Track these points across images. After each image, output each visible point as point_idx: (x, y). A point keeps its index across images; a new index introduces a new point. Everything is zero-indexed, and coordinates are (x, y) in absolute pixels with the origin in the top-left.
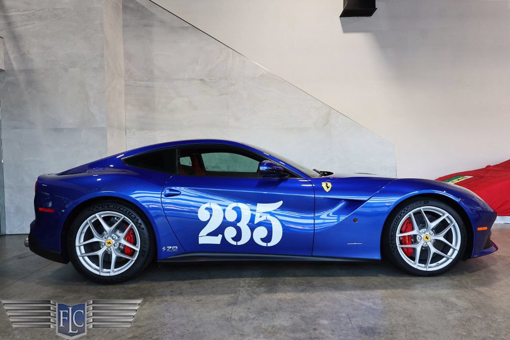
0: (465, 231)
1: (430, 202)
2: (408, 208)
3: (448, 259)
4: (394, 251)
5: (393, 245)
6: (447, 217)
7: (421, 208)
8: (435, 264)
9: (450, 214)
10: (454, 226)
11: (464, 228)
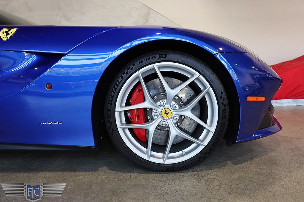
0: (226, 102)
1: (170, 56)
2: (134, 65)
3: (198, 145)
4: (112, 134)
5: (111, 124)
6: (197, 79)
7: (156, 65)
8: (180, 153)
9: (201, 74)
10: (208, 93)
11: (224, 96)
